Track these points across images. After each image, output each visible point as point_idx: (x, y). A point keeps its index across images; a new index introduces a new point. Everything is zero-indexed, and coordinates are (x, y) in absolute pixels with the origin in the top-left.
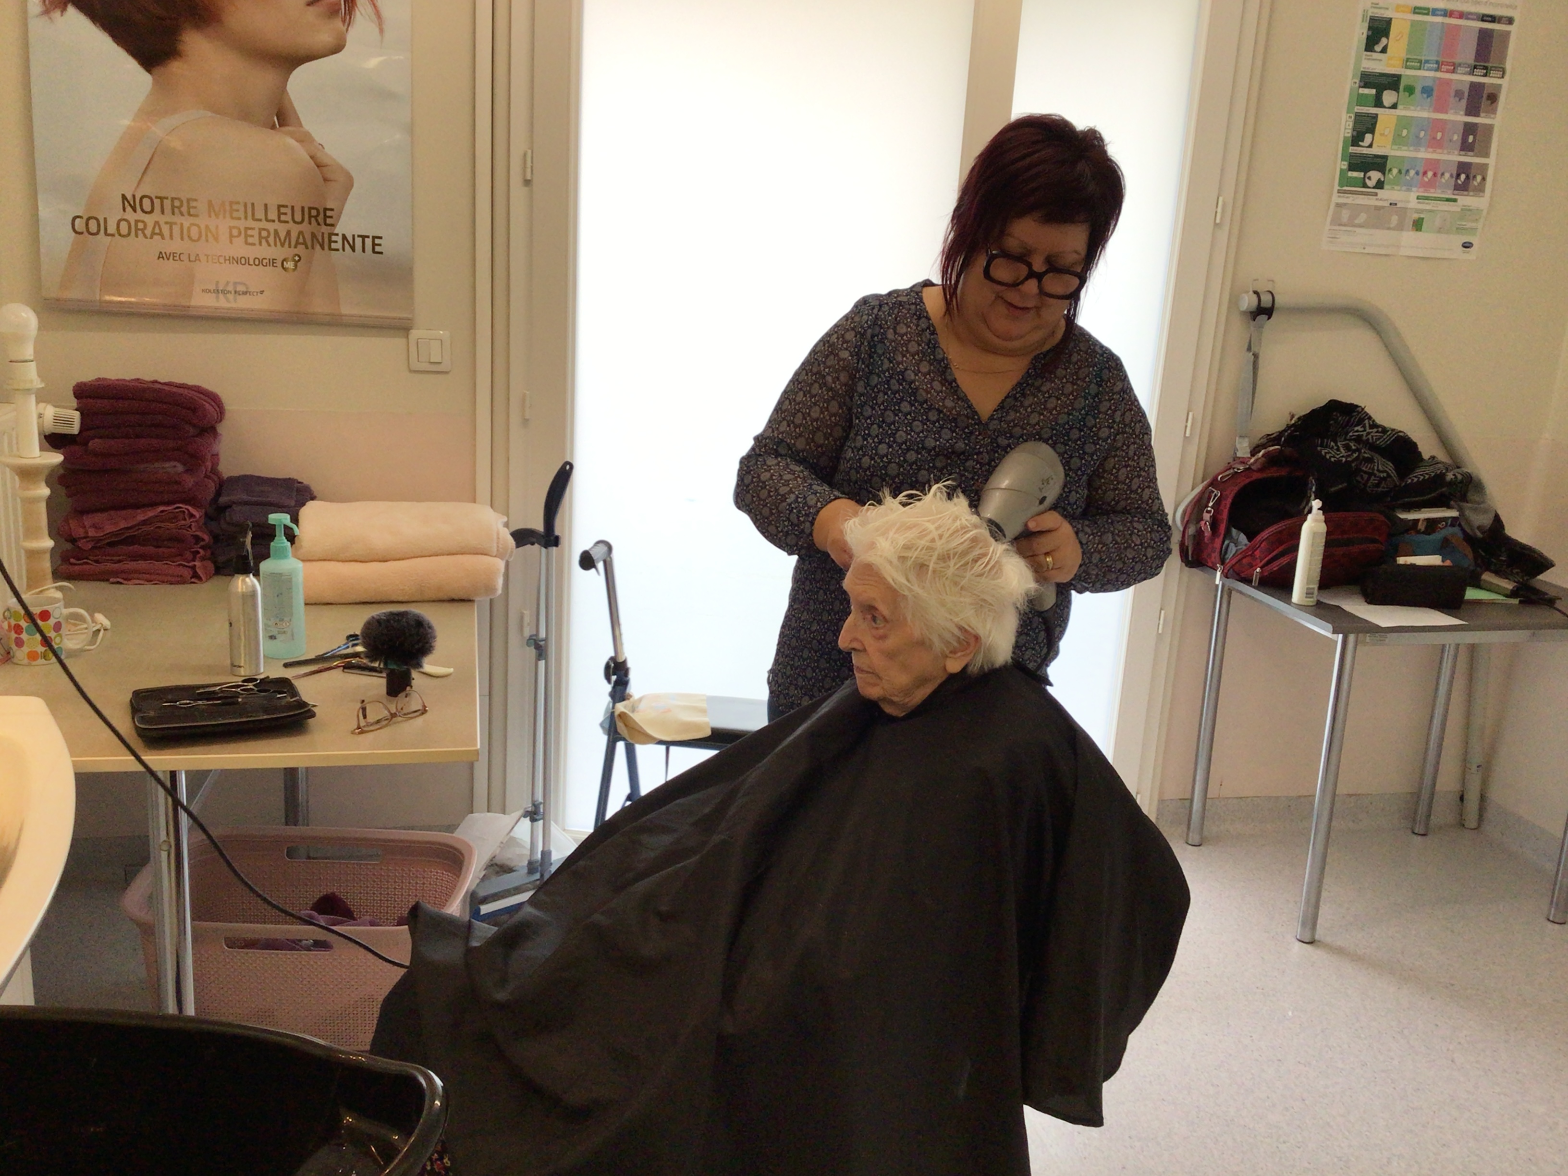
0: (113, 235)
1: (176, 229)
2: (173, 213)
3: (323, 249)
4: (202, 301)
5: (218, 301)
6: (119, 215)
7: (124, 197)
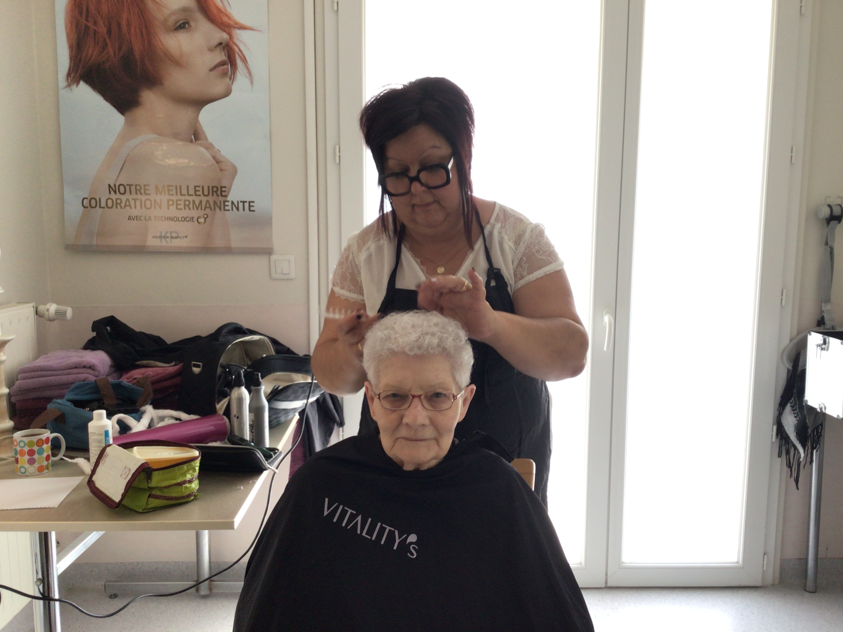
0: (104, 208)
1: (138, 203)
2: (136, 193)
3: (220, 209)
4: (152, 242)
5: (161, 242)
6: (108, 196)
7: (110, 186)
